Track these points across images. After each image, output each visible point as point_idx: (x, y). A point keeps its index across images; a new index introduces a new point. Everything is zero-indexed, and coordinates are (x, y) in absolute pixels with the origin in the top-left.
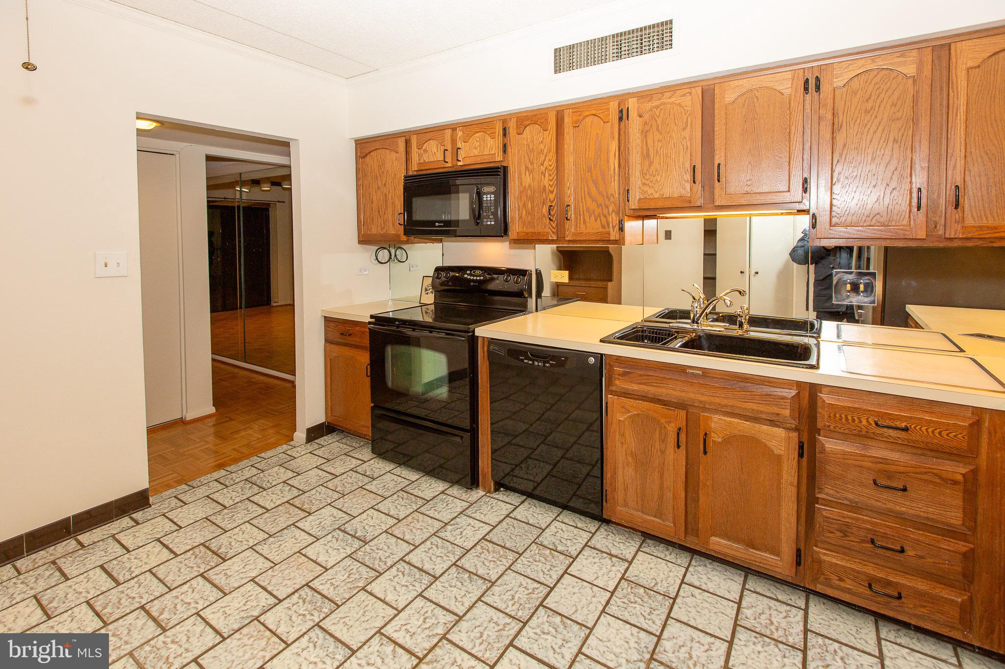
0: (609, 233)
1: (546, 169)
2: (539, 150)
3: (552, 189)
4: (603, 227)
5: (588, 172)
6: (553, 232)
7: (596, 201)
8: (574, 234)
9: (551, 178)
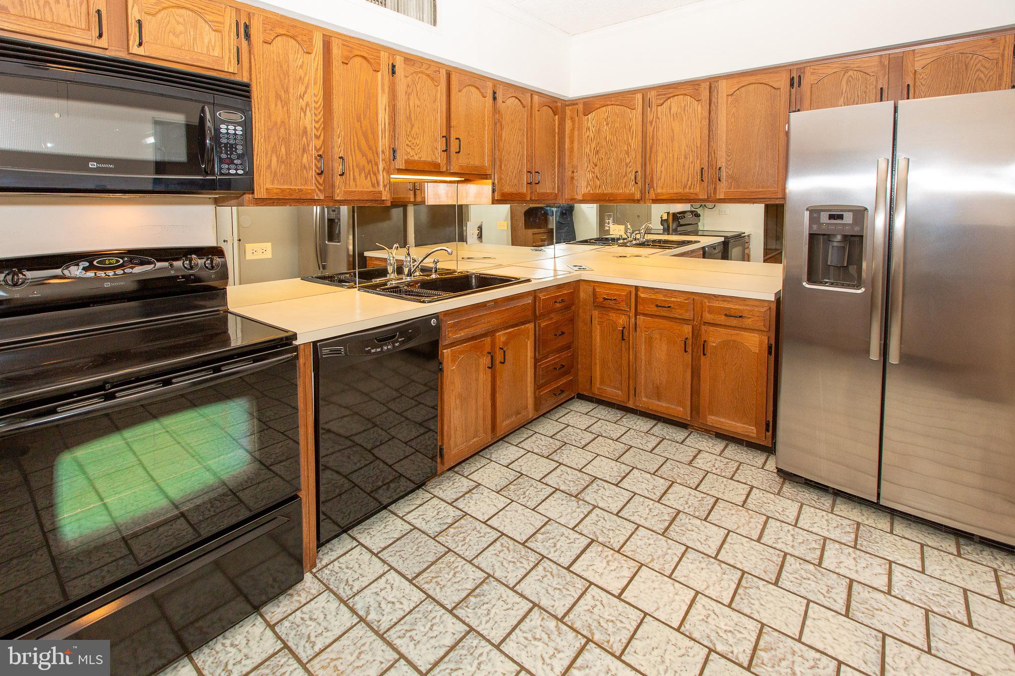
0: (380, 193)
1: (307, 105)
2: (298, 77)
3: (318, 134)
4: (373, 186)
5: (358, 121)
6: (320, 190)
7: (366, 156)
8: (346, 192)
9: (317, 119)
